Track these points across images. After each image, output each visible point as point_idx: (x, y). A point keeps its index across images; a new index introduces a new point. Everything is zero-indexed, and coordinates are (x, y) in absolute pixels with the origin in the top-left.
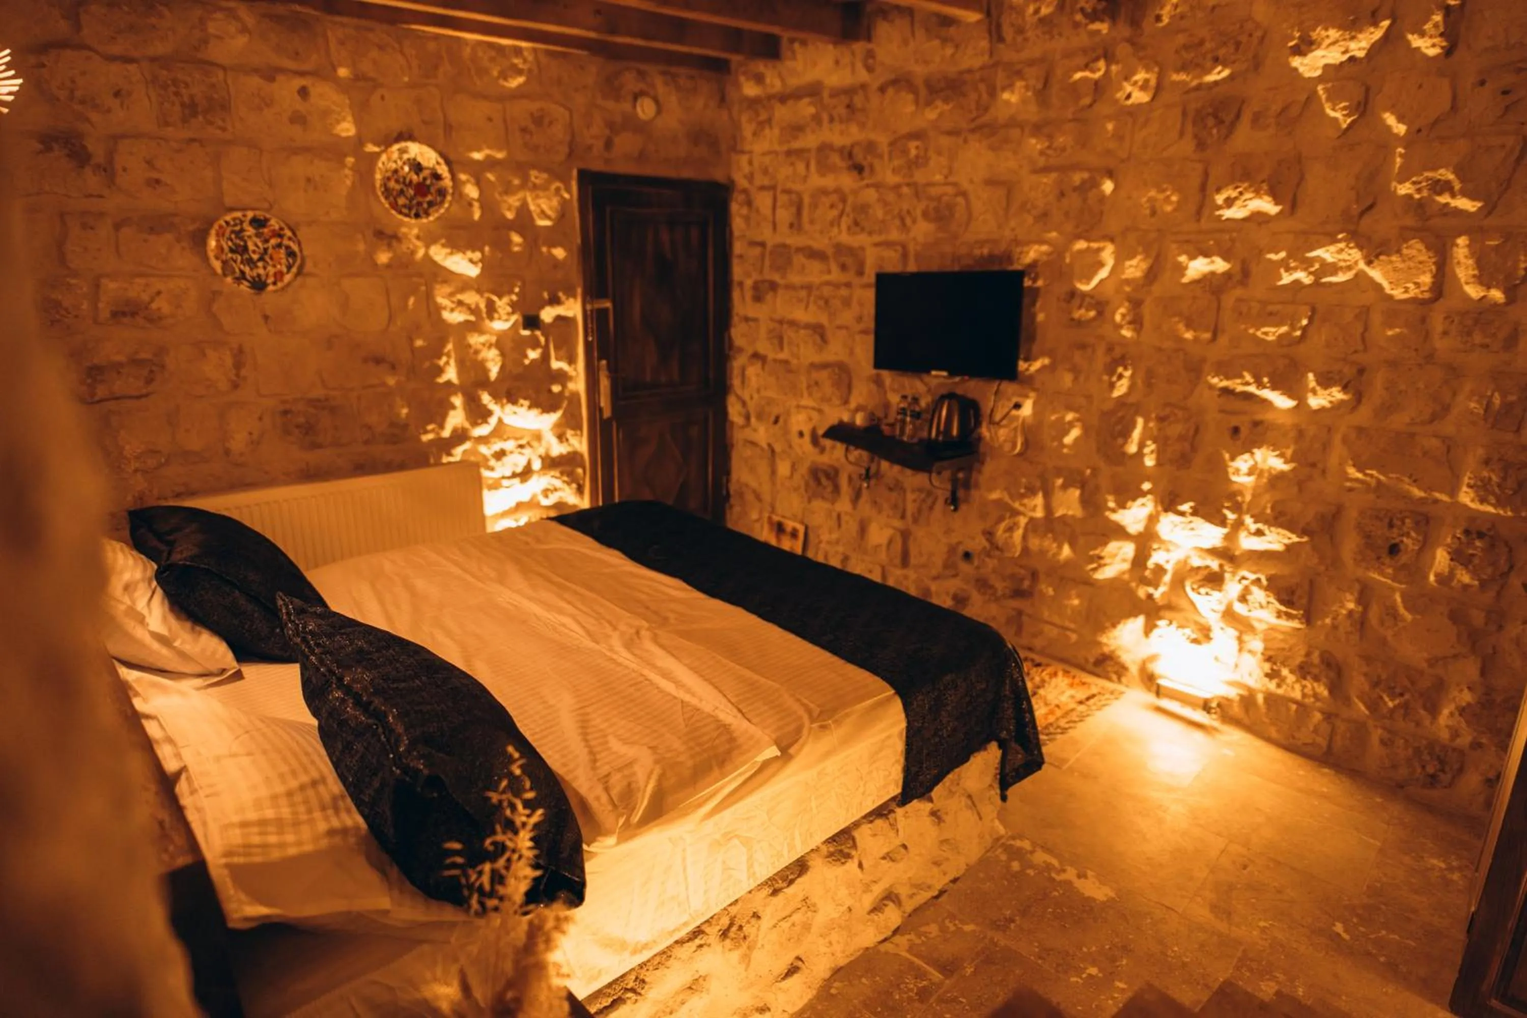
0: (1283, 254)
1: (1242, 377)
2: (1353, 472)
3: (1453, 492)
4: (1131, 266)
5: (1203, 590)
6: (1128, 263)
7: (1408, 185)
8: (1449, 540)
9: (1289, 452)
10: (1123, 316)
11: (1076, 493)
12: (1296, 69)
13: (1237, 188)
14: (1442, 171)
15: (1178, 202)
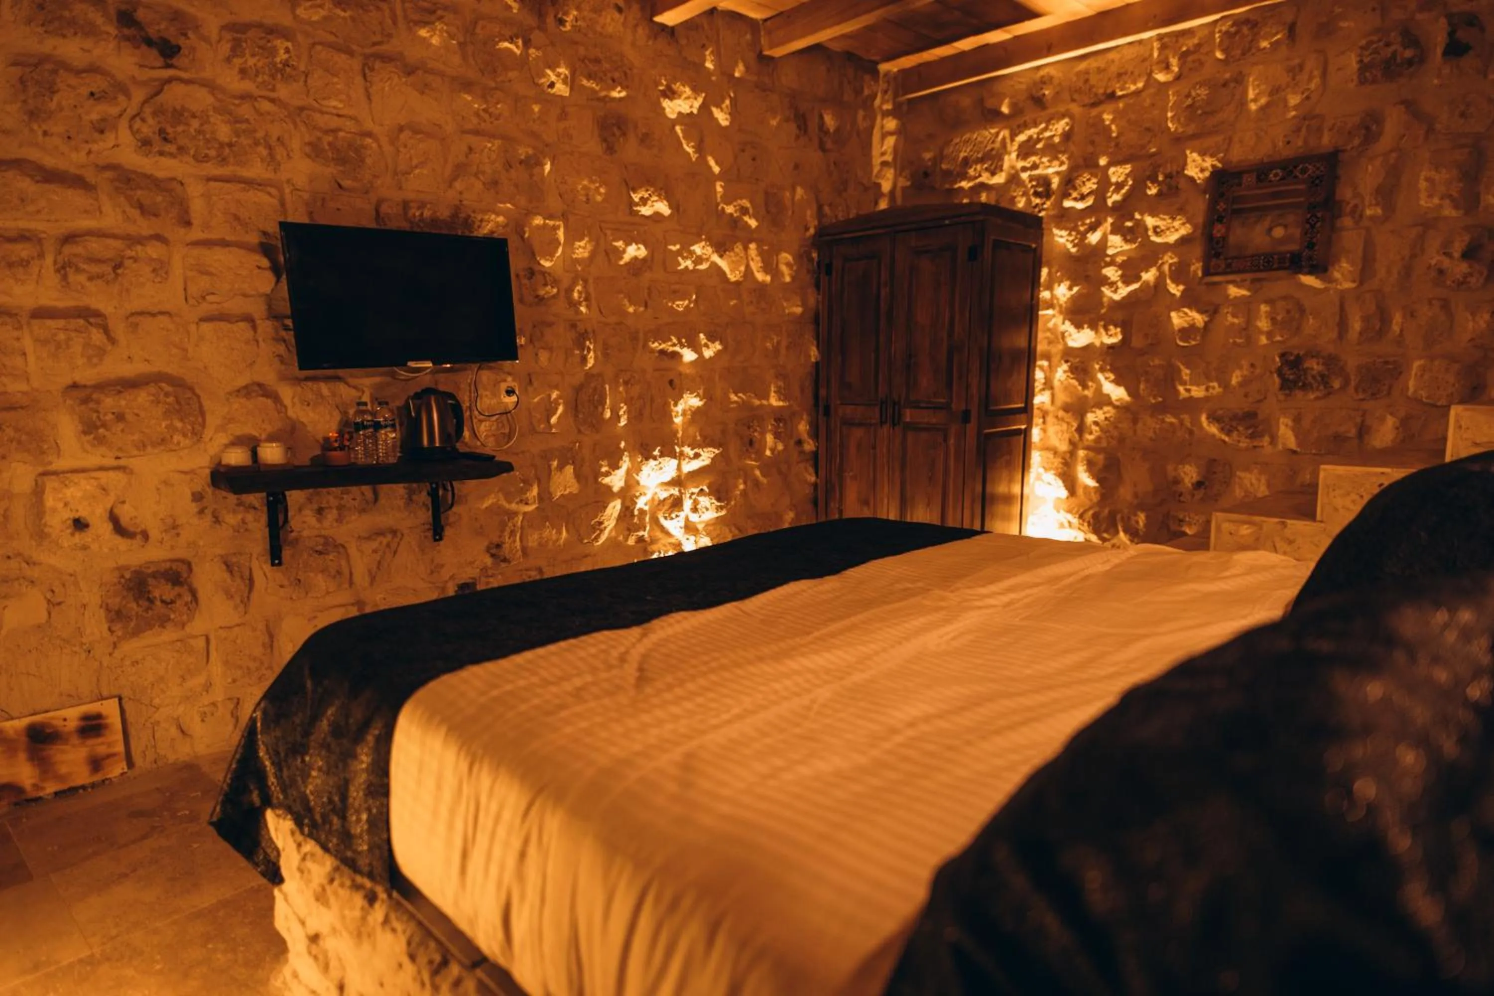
0: (678, 247)
1: (671, 340)
2: (734, 398)
3: (767, 397)
4: (580, 247)
5: (673, 515)
6: (577, 244)
7: (732, 207)
8: (770, 427)
9: (701, 392)
10: (580, 293)
11: (569, 469)
12: (664, 109)
13: (647, 190)
14: (744, 201)
15: (606, 194)
